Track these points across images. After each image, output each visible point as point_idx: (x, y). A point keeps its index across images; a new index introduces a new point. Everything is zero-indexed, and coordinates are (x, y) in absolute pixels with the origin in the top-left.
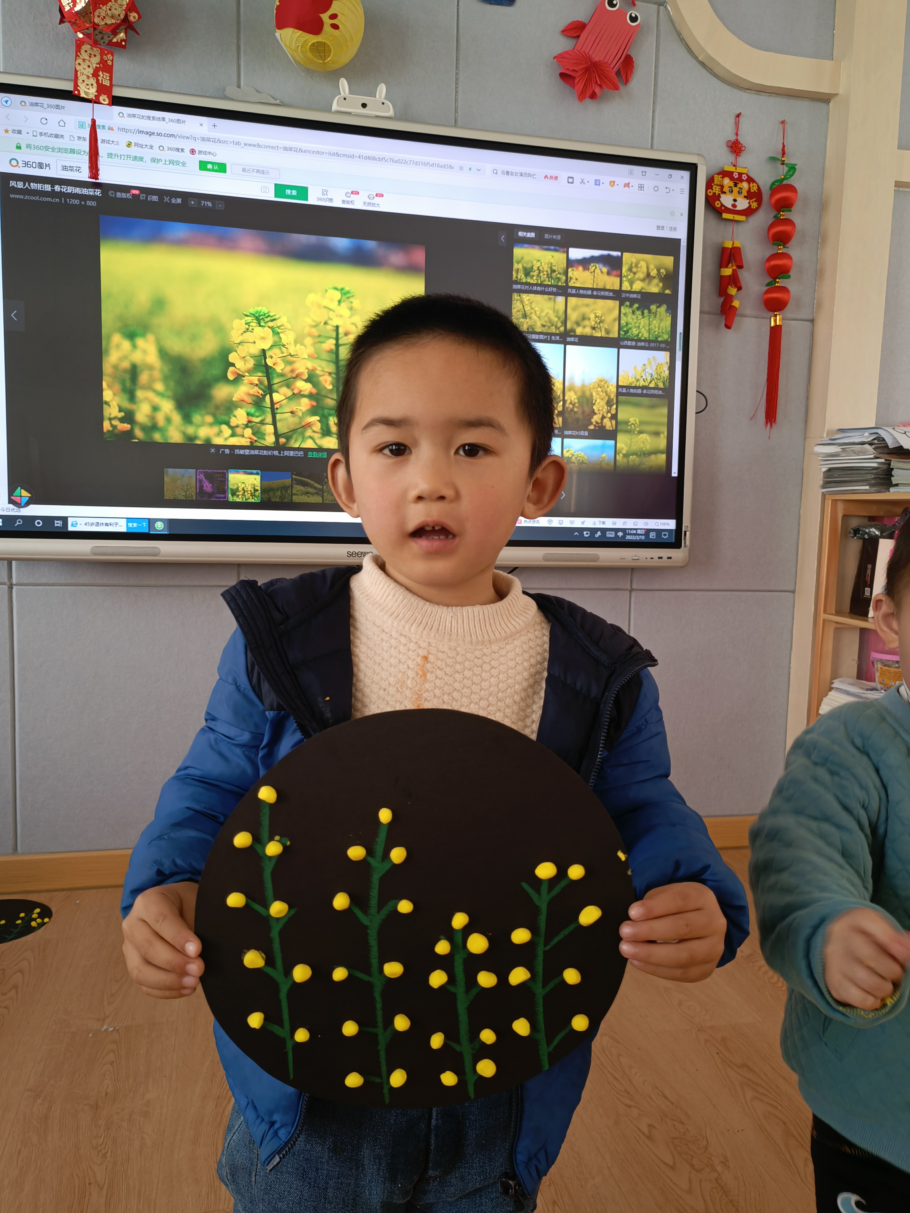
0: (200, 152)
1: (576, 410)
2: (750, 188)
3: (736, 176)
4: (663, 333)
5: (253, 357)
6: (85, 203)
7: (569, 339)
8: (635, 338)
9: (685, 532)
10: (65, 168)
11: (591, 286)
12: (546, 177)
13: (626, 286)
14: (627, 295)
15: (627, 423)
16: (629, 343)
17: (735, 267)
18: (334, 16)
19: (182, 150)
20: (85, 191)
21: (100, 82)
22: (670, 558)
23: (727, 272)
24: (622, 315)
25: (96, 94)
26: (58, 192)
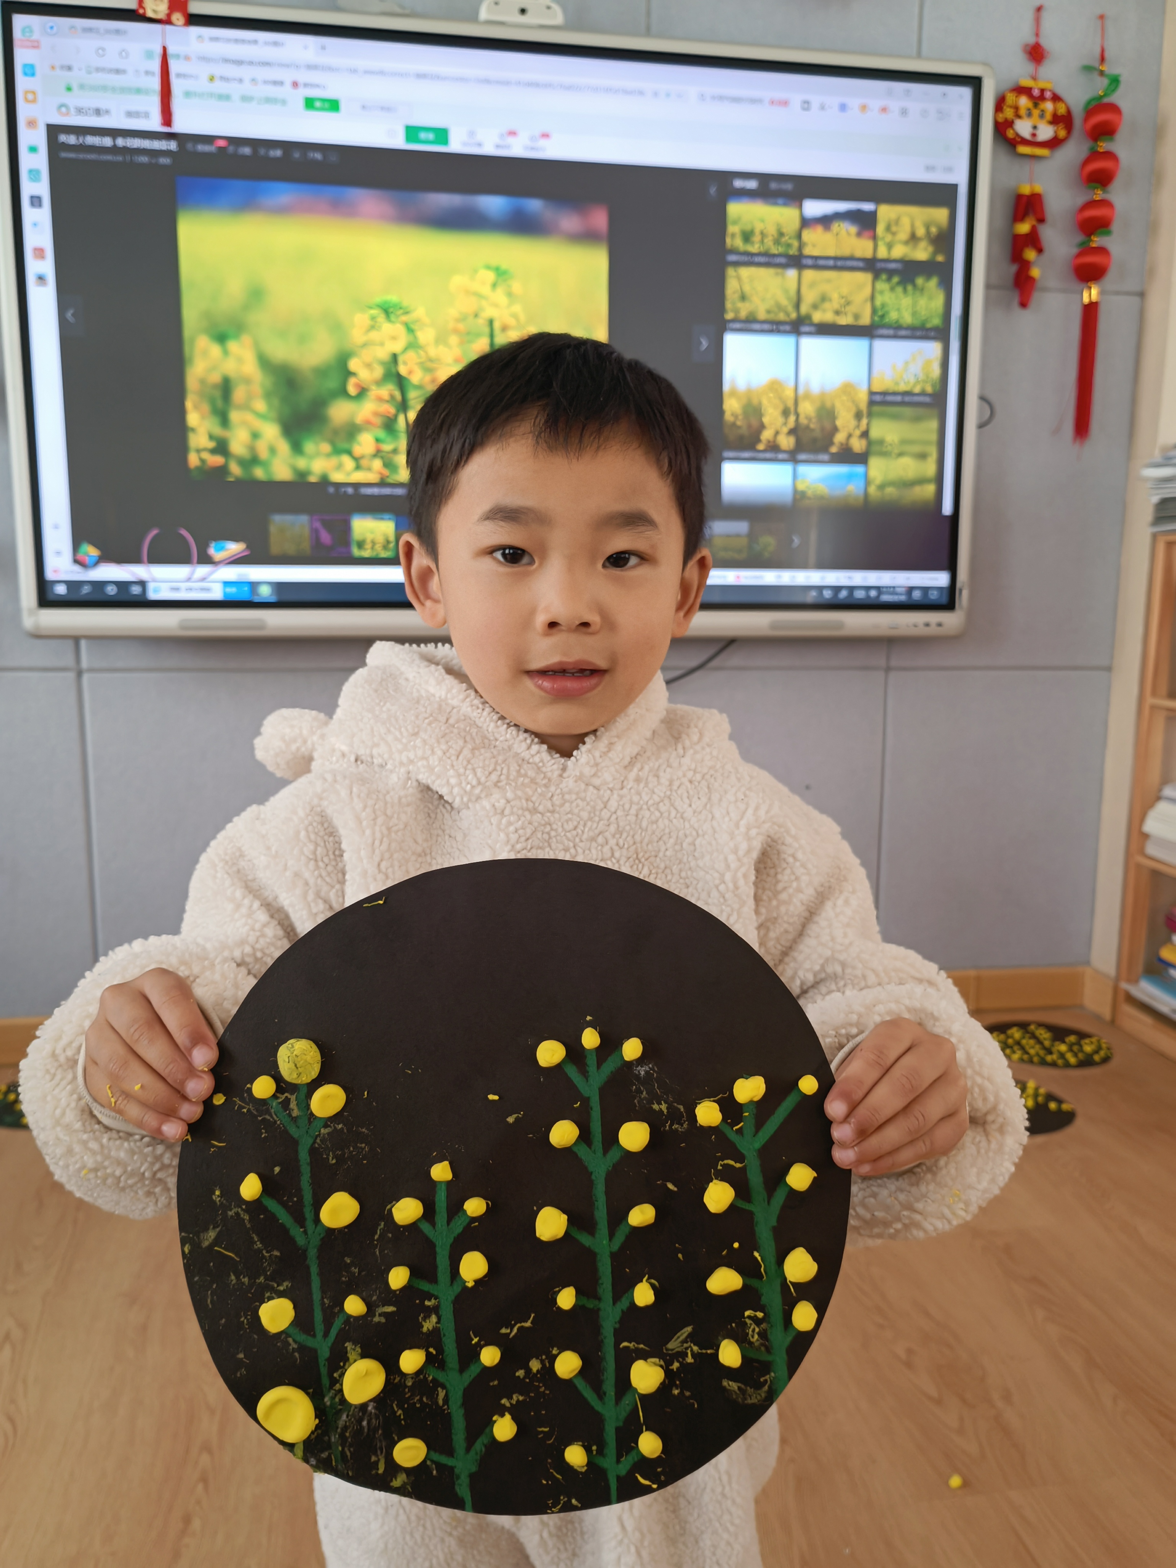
0: (306, 85)
1: (813, 426)
2: (1055, 110)
3: (1036, 93)
4: (932, 316)
5: (383, 363)
6: (157, 160)
7: (803, 329)
8: (895, 326)
9: (961, 591)
10: (130, 114)
11: (833, 254)
12: (772, 102)
13: (882, 253)
14: (884, 265)
15: (881, 442)
16: (886, 332)
17: (1034, 222)
19: (281, 83)
20: (157, 145)
22: (940, 625)
23: (1024, 228)
24: (876, 294)
25: (167, 12)
26: (120, 148)
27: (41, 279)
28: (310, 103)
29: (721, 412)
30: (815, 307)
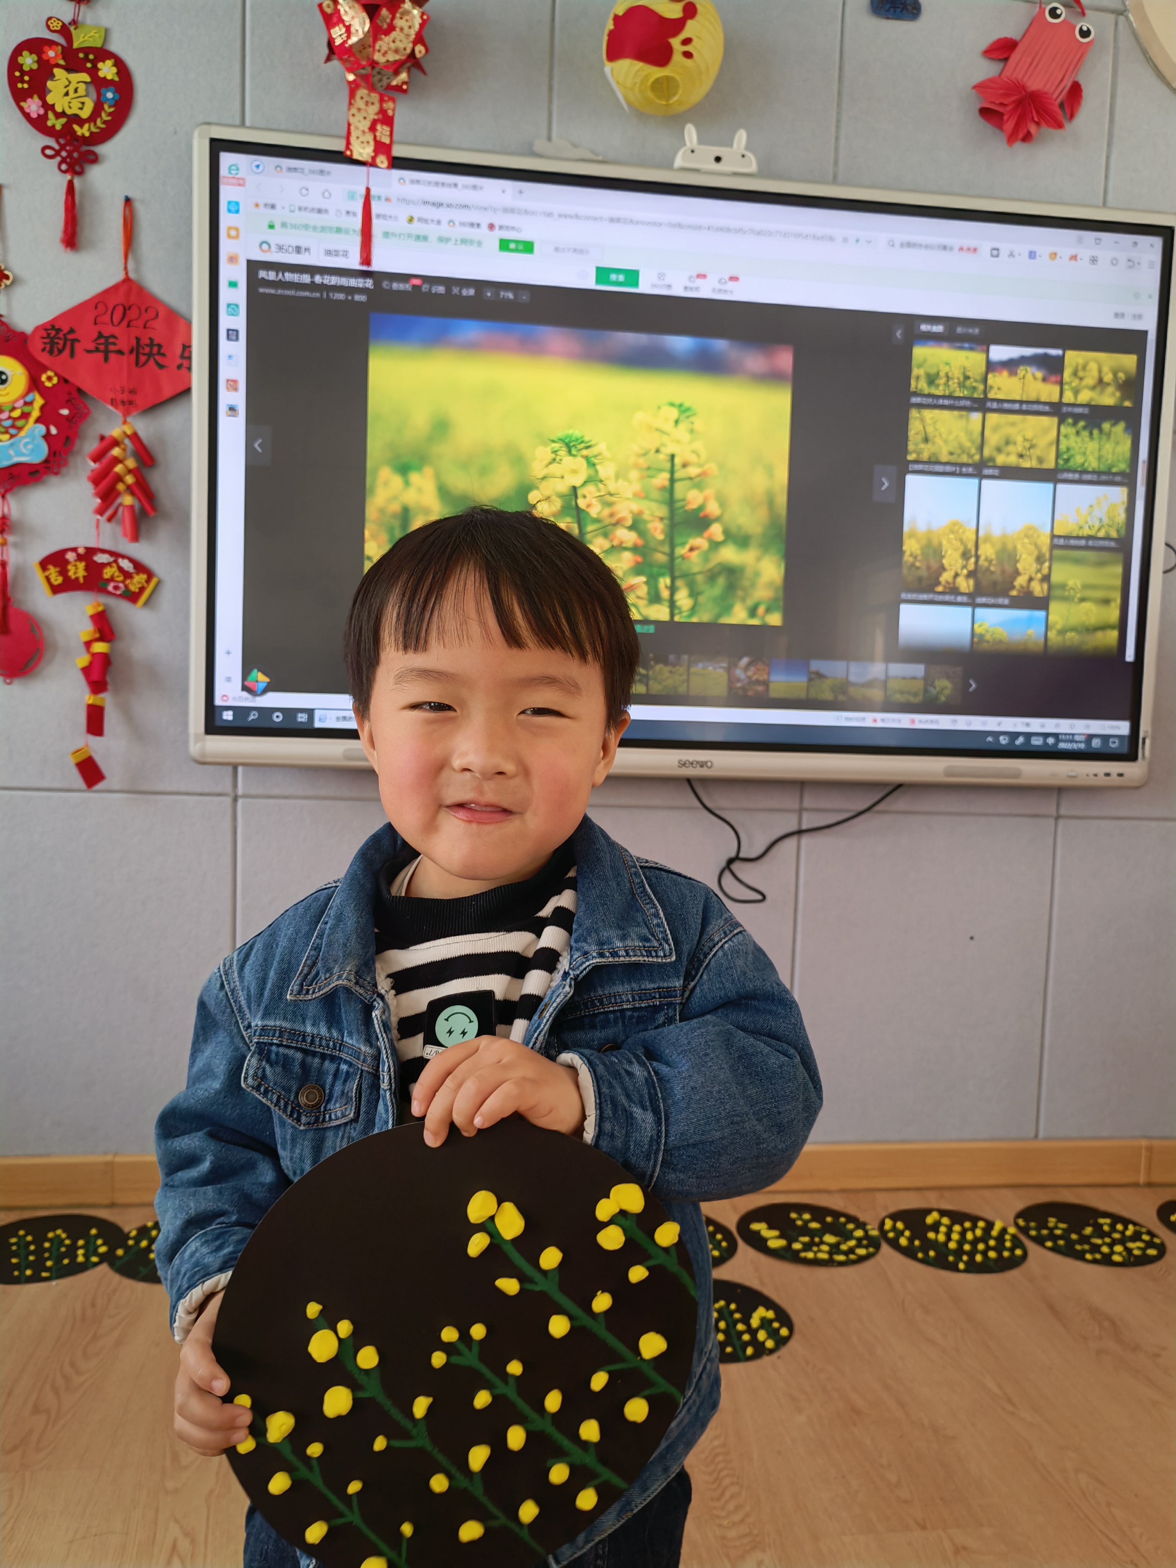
0: (501, 227)
1: (992, 568)
4: (1119, 461)
5: (561, 496)
6: (353, 298)
7: (986, 472)
8: (1079, 469)
9: (1144, 740)
10: (329, 253)
11: (1018, 398)
12: (961, 249)
13: (1068, 397)
14: (1070, 409)
15: (1063, 586)
16: (1070, 476)
18: (687, 41)
19: (478, 225)
20: (353, 282)
21: (378, 139)
22: (1121, 775)
24: (1061, 438)
25: (373, 154)
26: (318, 284)
27: (232, 409)
28: (504, 245)
29: (901, 553)
30: (999, 450)
